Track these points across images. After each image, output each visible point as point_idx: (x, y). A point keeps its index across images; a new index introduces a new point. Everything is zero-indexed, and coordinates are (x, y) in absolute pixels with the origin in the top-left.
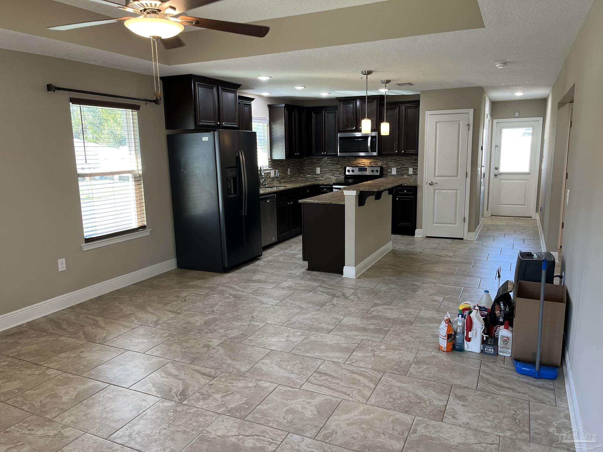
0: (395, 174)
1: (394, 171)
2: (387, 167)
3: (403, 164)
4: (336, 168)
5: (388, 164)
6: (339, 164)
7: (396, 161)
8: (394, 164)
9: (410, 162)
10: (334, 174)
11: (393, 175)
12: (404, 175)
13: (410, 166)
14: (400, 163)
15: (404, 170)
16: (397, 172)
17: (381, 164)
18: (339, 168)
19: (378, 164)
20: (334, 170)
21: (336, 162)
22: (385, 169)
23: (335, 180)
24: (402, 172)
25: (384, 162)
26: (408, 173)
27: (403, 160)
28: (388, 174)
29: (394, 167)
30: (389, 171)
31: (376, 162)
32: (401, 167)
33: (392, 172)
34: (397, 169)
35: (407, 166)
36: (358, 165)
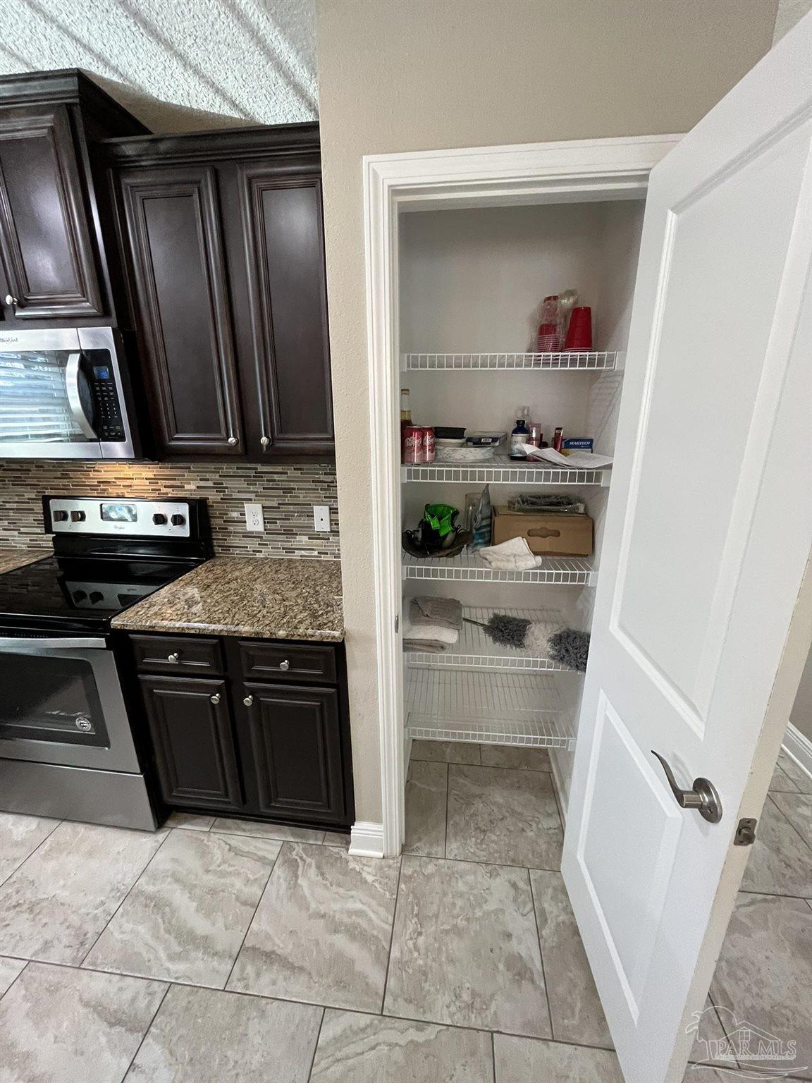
0: (260, 528)
1: (254, 517)
2: (221, 499)
3: (288, 491)
4: (17, 500)
5: (227, 488)
6: (25, 481)
7: (259, 475)
8: (252, 488)
9: (313, 482)
10: (15, 523)
11: (252, 533)
12: (297, 534)
13: (316, 497)
14: (273, 485)
15: (296, 514)
16: (265, 523)
17: (198, 487)
18: (29, 499)
19: (184, 487)
20: (13, 509)
21: (9, 474)
22: (217, 510)
23: (28, 547)
24: (287, 523)
25: (208, 480)
26: (311, 527)
27: (286, 473)
28: (231, 528)
29: (251, 500)
30: (235, 515)
31: (175, 479)
32: (282, 500)
33: (245, 522)
34: (263, 507)
35: (304, 497)
36: (105, 490)
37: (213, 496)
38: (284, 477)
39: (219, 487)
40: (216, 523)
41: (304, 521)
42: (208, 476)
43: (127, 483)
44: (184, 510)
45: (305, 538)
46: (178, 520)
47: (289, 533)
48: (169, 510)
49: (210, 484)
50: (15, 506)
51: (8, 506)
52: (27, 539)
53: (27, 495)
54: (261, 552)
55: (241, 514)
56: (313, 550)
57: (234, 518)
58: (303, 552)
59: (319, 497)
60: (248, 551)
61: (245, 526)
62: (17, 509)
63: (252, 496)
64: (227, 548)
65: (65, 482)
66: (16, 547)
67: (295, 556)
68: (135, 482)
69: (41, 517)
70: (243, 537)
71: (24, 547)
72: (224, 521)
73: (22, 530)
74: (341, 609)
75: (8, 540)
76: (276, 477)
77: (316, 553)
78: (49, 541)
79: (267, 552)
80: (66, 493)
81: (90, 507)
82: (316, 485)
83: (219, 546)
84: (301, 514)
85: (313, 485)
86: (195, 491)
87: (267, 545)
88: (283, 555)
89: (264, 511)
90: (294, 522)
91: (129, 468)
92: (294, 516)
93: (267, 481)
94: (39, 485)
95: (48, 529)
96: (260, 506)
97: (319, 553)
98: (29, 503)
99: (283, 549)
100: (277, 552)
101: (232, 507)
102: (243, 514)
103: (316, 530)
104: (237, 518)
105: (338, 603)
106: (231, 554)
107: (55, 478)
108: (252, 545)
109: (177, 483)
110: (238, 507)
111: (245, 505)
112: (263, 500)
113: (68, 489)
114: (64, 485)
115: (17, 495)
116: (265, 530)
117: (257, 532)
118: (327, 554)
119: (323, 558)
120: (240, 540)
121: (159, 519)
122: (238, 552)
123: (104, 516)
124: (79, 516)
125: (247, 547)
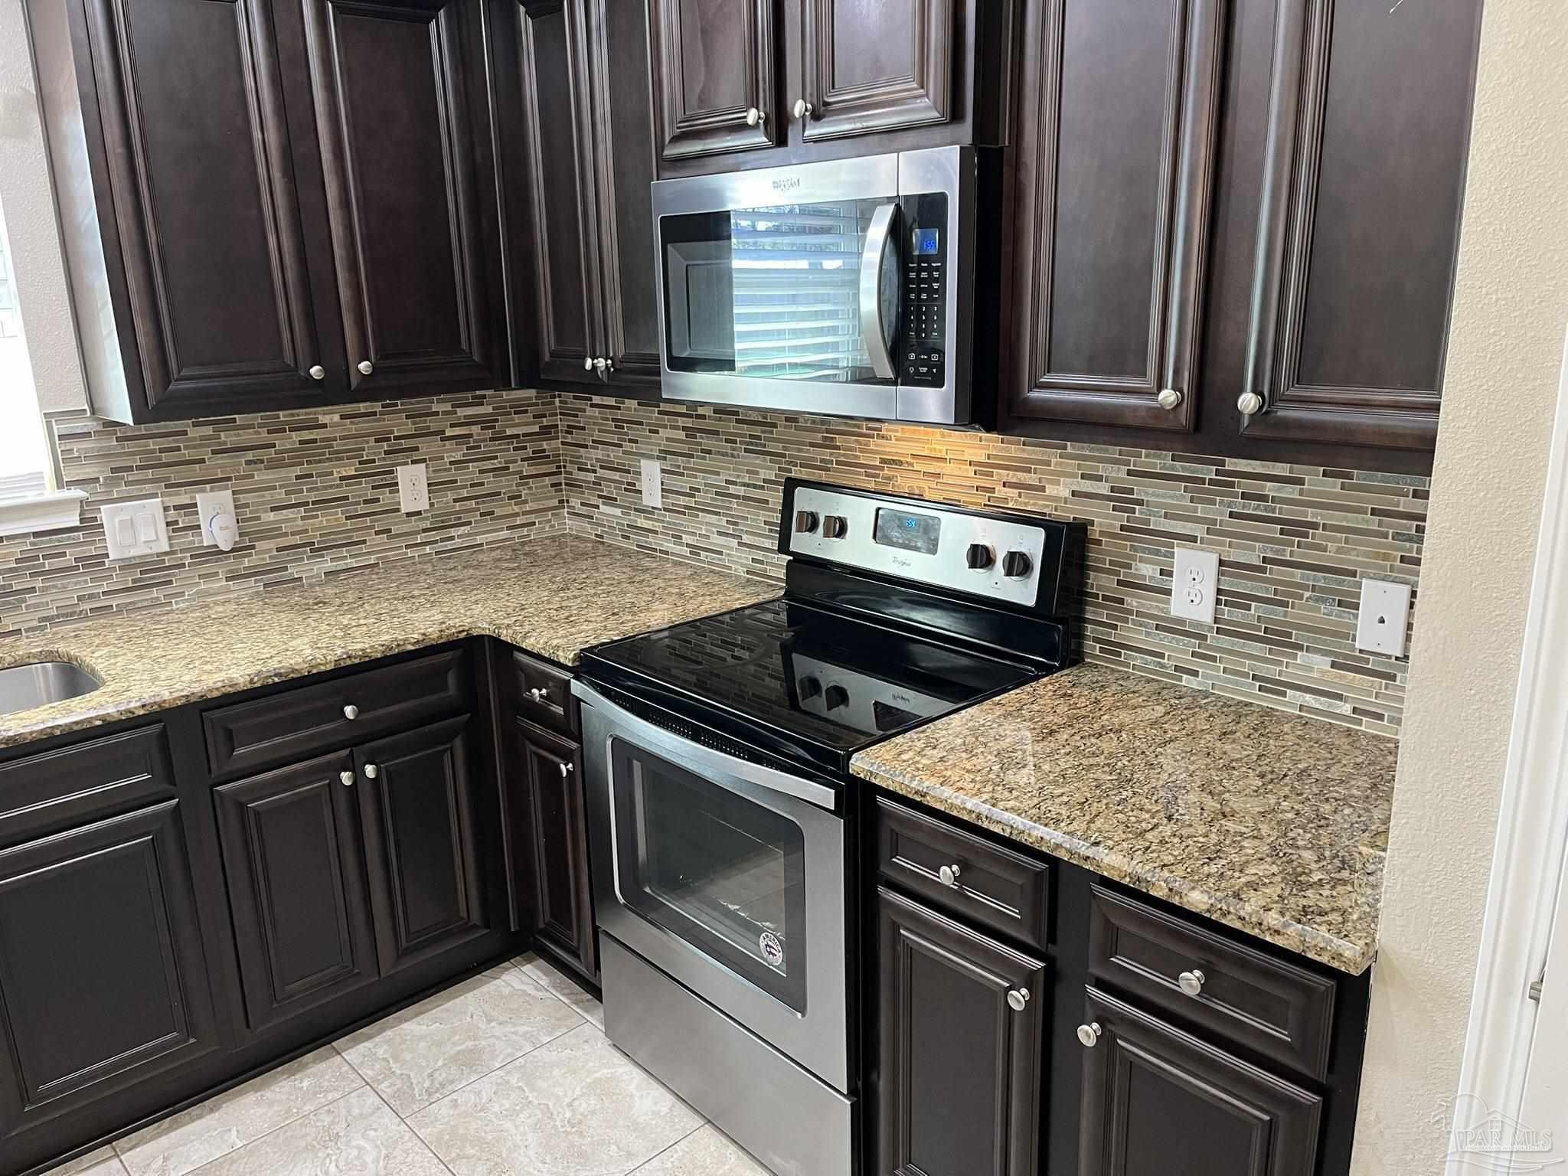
0: (1202, 612)
1: (1192, 584)
2: (1122, 528)
3: (1297, 529)
4: (746, 480)
5: (1140, 502)
6: (765, 446)
7: (1225, 482)
8: (1201, 510)
9: (1374, 512)
10: (735, 524)
11: (1181, 621)
12: (1300, 647)
13: (1377, 556)
14: (1257, 508)
15: (1307, 594)
16: (1218, 602)
17: (1074, 493)
18: (765, 481)
19: (1043, 489)
20: (737, 497)
21: (746, 429)
22: (1108, 553)
23: (748, 572)
24: (1277, 613)
25: (1099, 478)
26: (1346, 636)
27: (1300, 482)
28: (1132, 602)
29: (1194, 539)
30: (1147, 571)
31: (1028, 470)
32: (1277, 552)
33: (1168, 592)
34: (1221, 563)
35: (1339, 550)
36: (889, 478)
37: (1103, 520)
38: (1291, 492)
39: (1122, 499)
40: (1100, 582)
41: (1327, 614)
42: (1102, 469)
43: (933, 467)
44: (1032, 542)
45: (1322, 663)
46: (1017, 564)
47: (1279, 639)
48: (1003, 538)
49: (1104, 488)
50: (741, 491)
51: (732, 489)
52: (747, 557)
53: (764, 474)
54: (1195, 674)
55: (1162, 572)
56: (1339, 697)
57: (1144, 577)
58: (1309, 699)
59: (1386, 557)
60: (1163, 666)
61: (1168, 602)
62: (745, 498)
63: (1199, 531)
64: (1114, 648)
65: (826, 454)
66: (730, 568)
67: (1286, 704)
68: (948, 468)
69: (777, 518)
70: (1157, 627)
71: (741, 572)
72: (1119, 583)
73: (746, 539)
74: (1374, 887)
75: (721, 553)
76: (1270, 488)
77: (1346, 709)
78: (780, 566)
79: (1211, 677)
80: (823, 477)
81: (859, 512)
82: (1380, 524)
83: (1097, 640)
84: (1321, 594)
85: (1373, 523)
86: (1066, 501)
87: (1214, 659)
88: (1249, 693)
89: (1221, 573)
90: (1296, 613)
91: (943, 436)
92: (1301, 597)
93: (1244, 496)
94: (784, 456)
95: (784, 547)
96: (1213, 559)
97: (1355, 710)
98: (763, 487)
99: (1254, 677)
100: (1236, 683)
101: (1143, 550)
102: (1167, 573)
103: (1357, 645)
104: (1152, 578)
105: (1371, 868)
106: (1121, 663)
107: (812, 445)
108: (1176, 650)
109: (1031, 479)
110: (1157, 553)
111: (1176, 550)
112: (1222, 544)
113: (828, 470)
114: (822, 461)
115: (748, 471)
116: (1216, 621)
117: (1193, 623)
118: (1380, 717)
119: (1367, 726)
120: (1148, 634)
121: (980, 557)
122: (1138, 663)
123: (878, 534)
124: (838, 528)
125: (1162, 656)
